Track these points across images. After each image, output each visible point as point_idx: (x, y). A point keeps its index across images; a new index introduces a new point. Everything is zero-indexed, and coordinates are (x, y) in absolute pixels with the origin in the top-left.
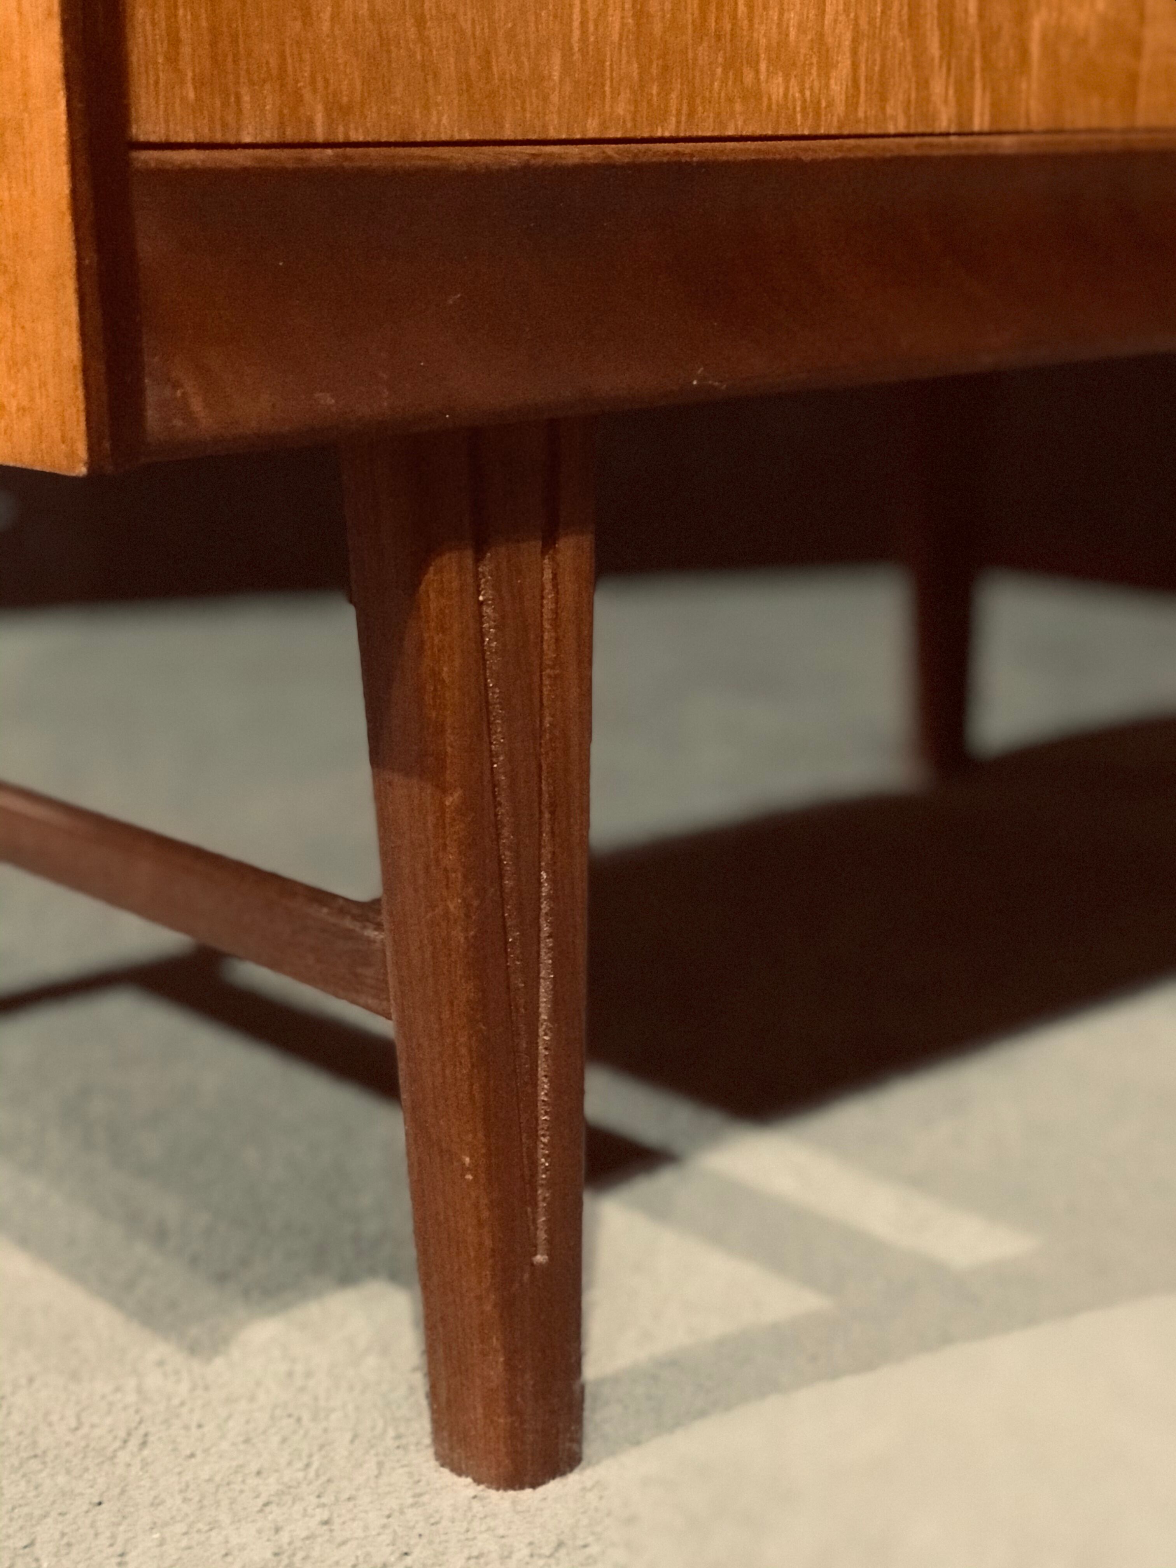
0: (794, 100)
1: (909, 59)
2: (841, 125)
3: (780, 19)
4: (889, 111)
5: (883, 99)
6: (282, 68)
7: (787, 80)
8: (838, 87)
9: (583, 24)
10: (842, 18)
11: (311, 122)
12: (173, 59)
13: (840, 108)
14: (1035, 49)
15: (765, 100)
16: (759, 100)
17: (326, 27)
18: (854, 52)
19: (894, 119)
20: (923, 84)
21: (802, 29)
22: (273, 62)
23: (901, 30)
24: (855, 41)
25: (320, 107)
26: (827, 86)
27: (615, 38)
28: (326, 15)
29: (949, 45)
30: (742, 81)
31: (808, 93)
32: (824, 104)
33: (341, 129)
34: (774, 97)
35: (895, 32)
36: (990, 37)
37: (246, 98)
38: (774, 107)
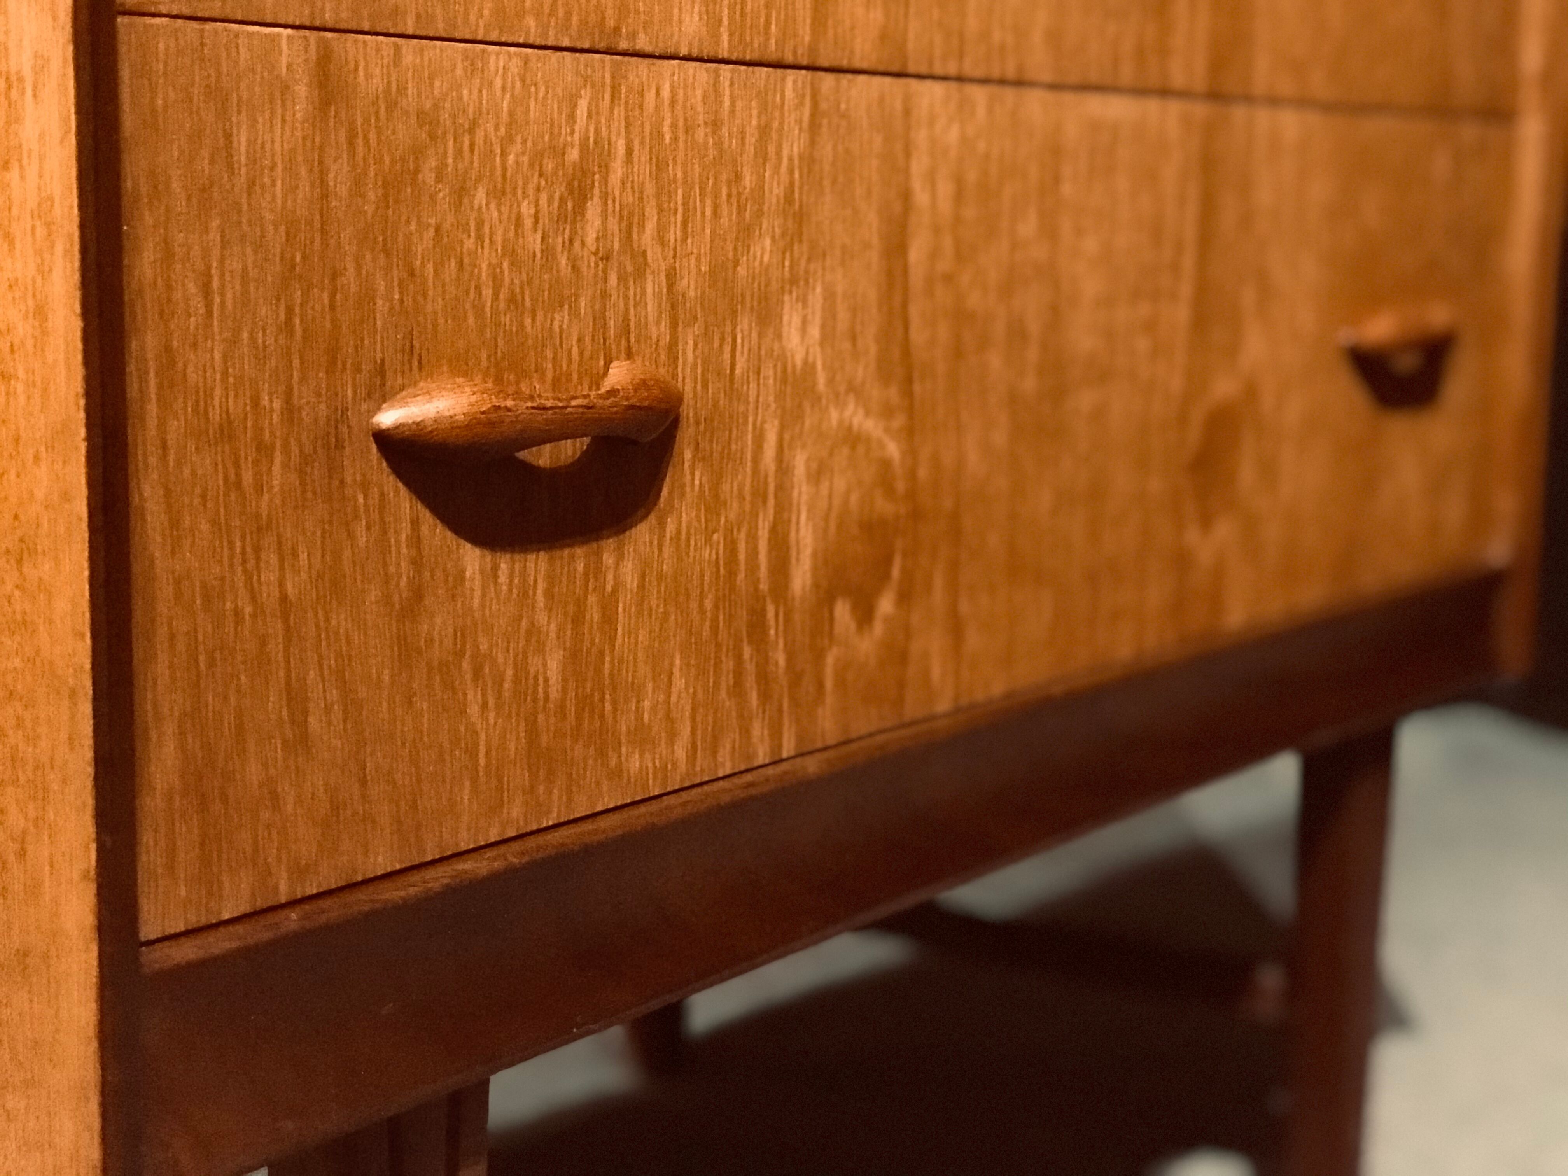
0: (647, 768)
1: (734, 714)
2: (682, 780)
3: (637, 708)
4: (720, 759)
5: (715, 753)
6: (256, 851)
7: (641, 756)
8: (681, 753)
9: (488, 753)
10: (683, 695)
11: (276, 888)
12: (171, 868)
13: (683, 767)
14: (829, 684)
15: (625, 775)
16: (620, 776)
17: (290, 808)
18: (693, 719)
19: (723, 765)
20: (746, 732)
21: (654, 709)
22: (249, 850)
23: (728, 693)
24: (694, 709)
25: (285, 875)
26: (673, 752)
27: (512, 756)
28: (290, 799)
29: (765, 696)
30: (608, 765)
31: (657, 762)
32: (669, 767)
33: (299, 889)
34: (632, 772)
35: (723, 694)
36: (796, 679)
37: (227, 885)
38: (632, 780)
